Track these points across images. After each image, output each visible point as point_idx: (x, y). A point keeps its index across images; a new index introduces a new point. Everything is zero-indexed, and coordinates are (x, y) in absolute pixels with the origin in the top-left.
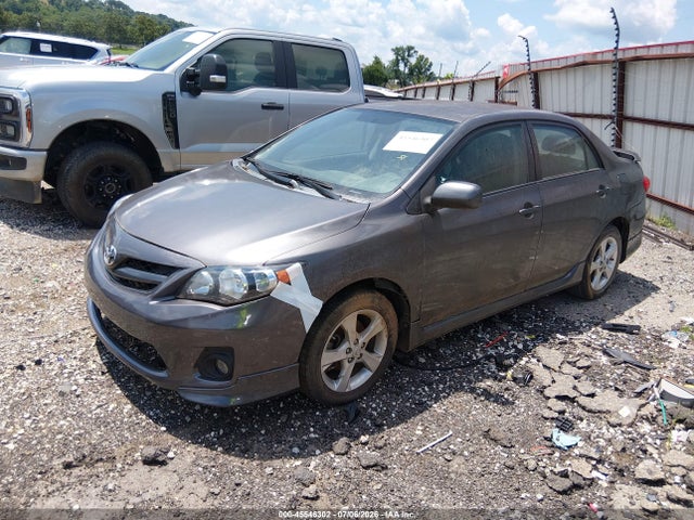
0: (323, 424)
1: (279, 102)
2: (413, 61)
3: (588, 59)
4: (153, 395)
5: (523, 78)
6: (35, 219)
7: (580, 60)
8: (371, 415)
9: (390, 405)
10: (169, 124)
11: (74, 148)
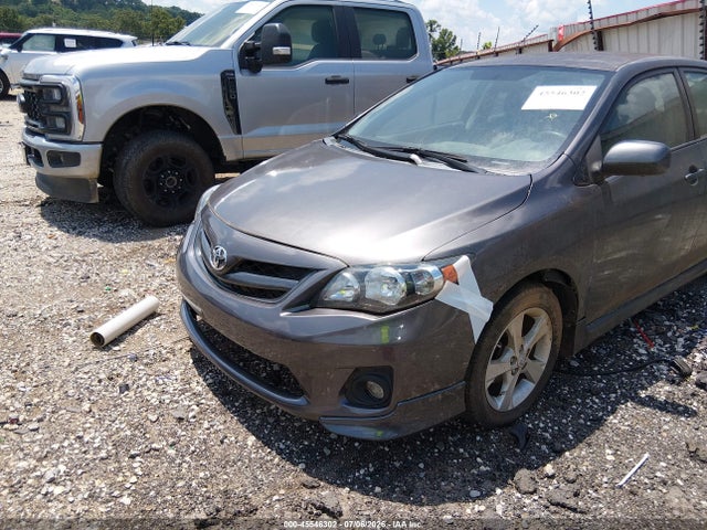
0: (490, 452)
1: (343, 75)
2: (436, 36)
3: (665, 10)
4: (278, 421)
5: (583, 40)
6: (91, 220)
7: (655, 12)
8: (545, 439)
9: (560, 424)
10: (230, 106)
11: (128, 140)
